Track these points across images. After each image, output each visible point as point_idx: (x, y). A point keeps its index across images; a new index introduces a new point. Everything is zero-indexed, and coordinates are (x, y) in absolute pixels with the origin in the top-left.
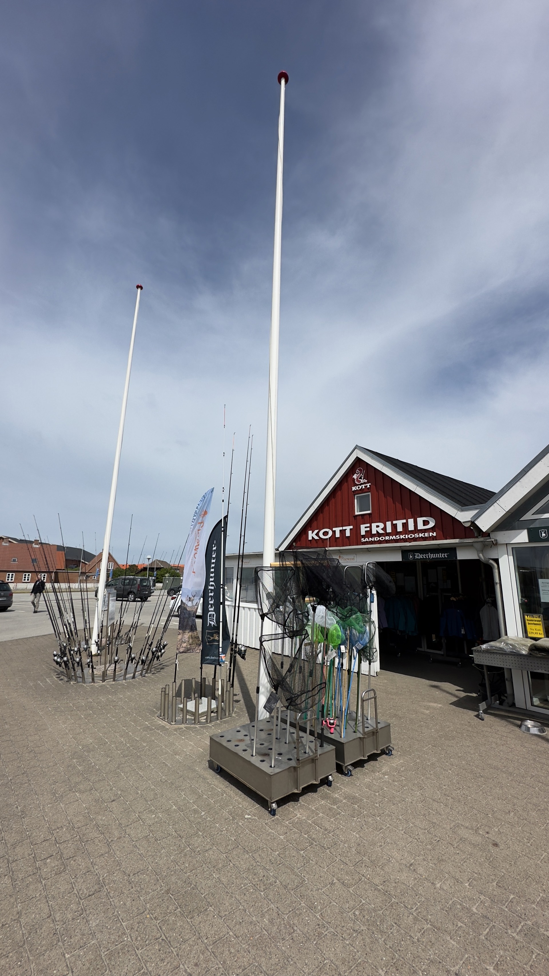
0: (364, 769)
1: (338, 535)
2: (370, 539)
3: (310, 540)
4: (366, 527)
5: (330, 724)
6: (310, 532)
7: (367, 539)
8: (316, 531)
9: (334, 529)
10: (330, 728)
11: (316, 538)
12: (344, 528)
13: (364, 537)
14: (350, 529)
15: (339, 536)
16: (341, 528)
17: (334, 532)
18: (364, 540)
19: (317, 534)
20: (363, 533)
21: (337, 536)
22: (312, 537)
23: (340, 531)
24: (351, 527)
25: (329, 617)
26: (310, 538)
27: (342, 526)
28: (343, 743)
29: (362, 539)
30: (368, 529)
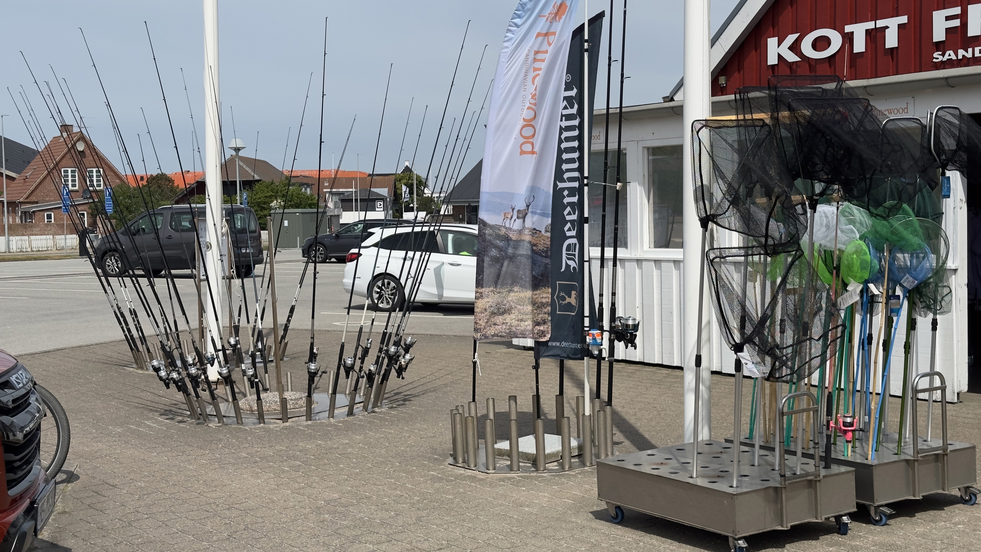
0: (914, 519)
1: (859, 46)
2: (961, 53)
3: (773, 66)
4: (948, 18)
5: (845, 424)
6: (772, 42)
7: (950, 55)
8: (791, 38)
9: (848, 29)
10: (845, 432)
11: (792, 57)
12: (881, 23)
13: (940, 46)
14: (899, 25)
15: (863, 50)
16: (870, 25)
17: (848, 38)
18: (941, 58)
19: (795, 48)
20: (939, 35)
21: (856, 50)
22: (779, 56)
23: (868, 32)
24: (904, 19)
25: (844, 227)
26: (772, 60)
27: (875, 18)
28: (872, 466)
29: (935, 55)
30: (956, 23)
